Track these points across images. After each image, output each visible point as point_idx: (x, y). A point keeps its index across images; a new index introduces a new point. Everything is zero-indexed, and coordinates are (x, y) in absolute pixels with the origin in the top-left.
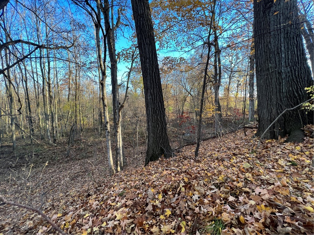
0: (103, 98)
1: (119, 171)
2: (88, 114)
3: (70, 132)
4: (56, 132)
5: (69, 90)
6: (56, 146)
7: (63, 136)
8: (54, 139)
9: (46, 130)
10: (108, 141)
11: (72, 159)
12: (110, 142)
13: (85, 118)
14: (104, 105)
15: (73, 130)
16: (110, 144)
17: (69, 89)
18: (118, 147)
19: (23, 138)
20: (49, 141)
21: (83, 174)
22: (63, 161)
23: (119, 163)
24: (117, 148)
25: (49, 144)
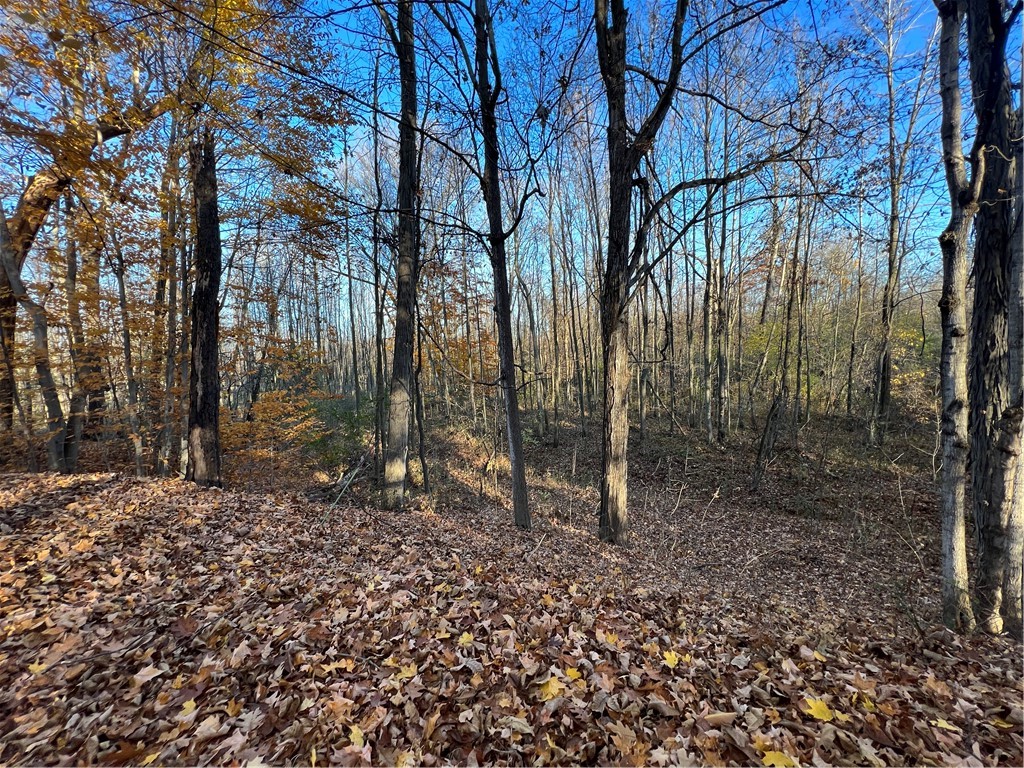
0: (947, 303)
1: (994, 630)
2: (826, 365)
3: (768, 417)
4: (727, 414)
5: (768, 286)
6: (723, 453)
7: (741, 426)
8: (719, 432)
9: (703, 405)
10: (955, 481)
11: (764, 503)
12: (961, 489)
13: (814, 379)
14: (949, 330)
15: (776, 415)
16: (961, 499)
17: (769, 282)
18: (1005, 523)
19: (655, 416)
20: (708, 435)
21: (804, 566)
22: (739, 500)
23: (999, 594)
24: (998, 526)
25: (707, 441)
